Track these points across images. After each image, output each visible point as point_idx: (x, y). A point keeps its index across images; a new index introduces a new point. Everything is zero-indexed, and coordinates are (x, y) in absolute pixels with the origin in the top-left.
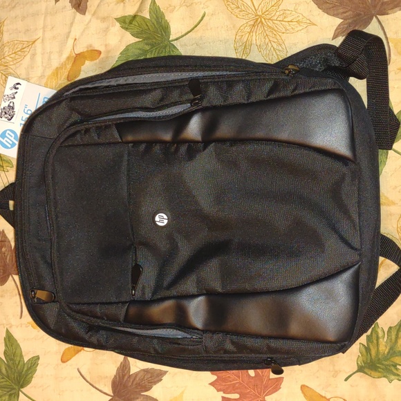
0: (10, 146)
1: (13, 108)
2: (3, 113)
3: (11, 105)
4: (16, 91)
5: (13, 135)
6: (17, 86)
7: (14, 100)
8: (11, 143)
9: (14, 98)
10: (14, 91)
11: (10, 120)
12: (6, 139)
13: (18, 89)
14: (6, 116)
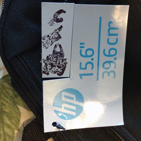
0: (74, 114)
1: (61, 54)
2: (49, 67)
3: (58, 50)
4: (60, 24)
5: (74, 96)
6: (60, 16)
7: (60, 42)
8: (74, 108)
9: (60, 37)
10: (57, 25)
11: (62, 73)
12: (64, 105)
13: (61, 20)
14: (53, 69)
